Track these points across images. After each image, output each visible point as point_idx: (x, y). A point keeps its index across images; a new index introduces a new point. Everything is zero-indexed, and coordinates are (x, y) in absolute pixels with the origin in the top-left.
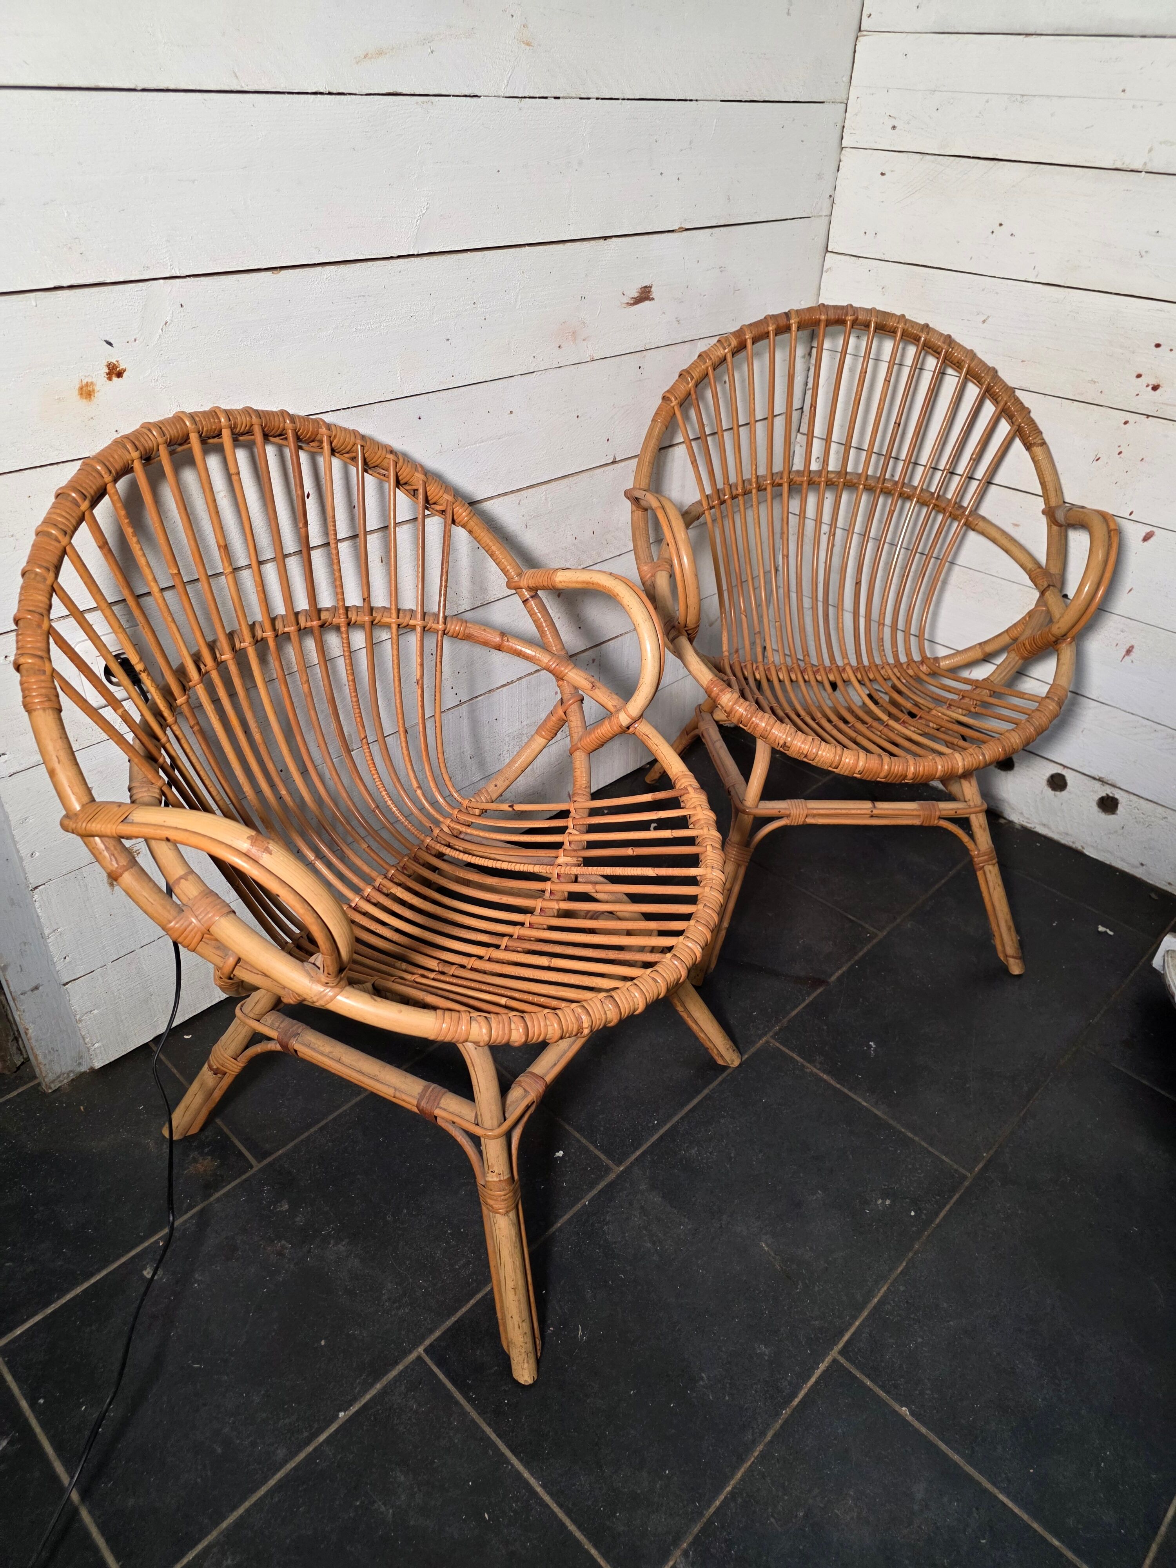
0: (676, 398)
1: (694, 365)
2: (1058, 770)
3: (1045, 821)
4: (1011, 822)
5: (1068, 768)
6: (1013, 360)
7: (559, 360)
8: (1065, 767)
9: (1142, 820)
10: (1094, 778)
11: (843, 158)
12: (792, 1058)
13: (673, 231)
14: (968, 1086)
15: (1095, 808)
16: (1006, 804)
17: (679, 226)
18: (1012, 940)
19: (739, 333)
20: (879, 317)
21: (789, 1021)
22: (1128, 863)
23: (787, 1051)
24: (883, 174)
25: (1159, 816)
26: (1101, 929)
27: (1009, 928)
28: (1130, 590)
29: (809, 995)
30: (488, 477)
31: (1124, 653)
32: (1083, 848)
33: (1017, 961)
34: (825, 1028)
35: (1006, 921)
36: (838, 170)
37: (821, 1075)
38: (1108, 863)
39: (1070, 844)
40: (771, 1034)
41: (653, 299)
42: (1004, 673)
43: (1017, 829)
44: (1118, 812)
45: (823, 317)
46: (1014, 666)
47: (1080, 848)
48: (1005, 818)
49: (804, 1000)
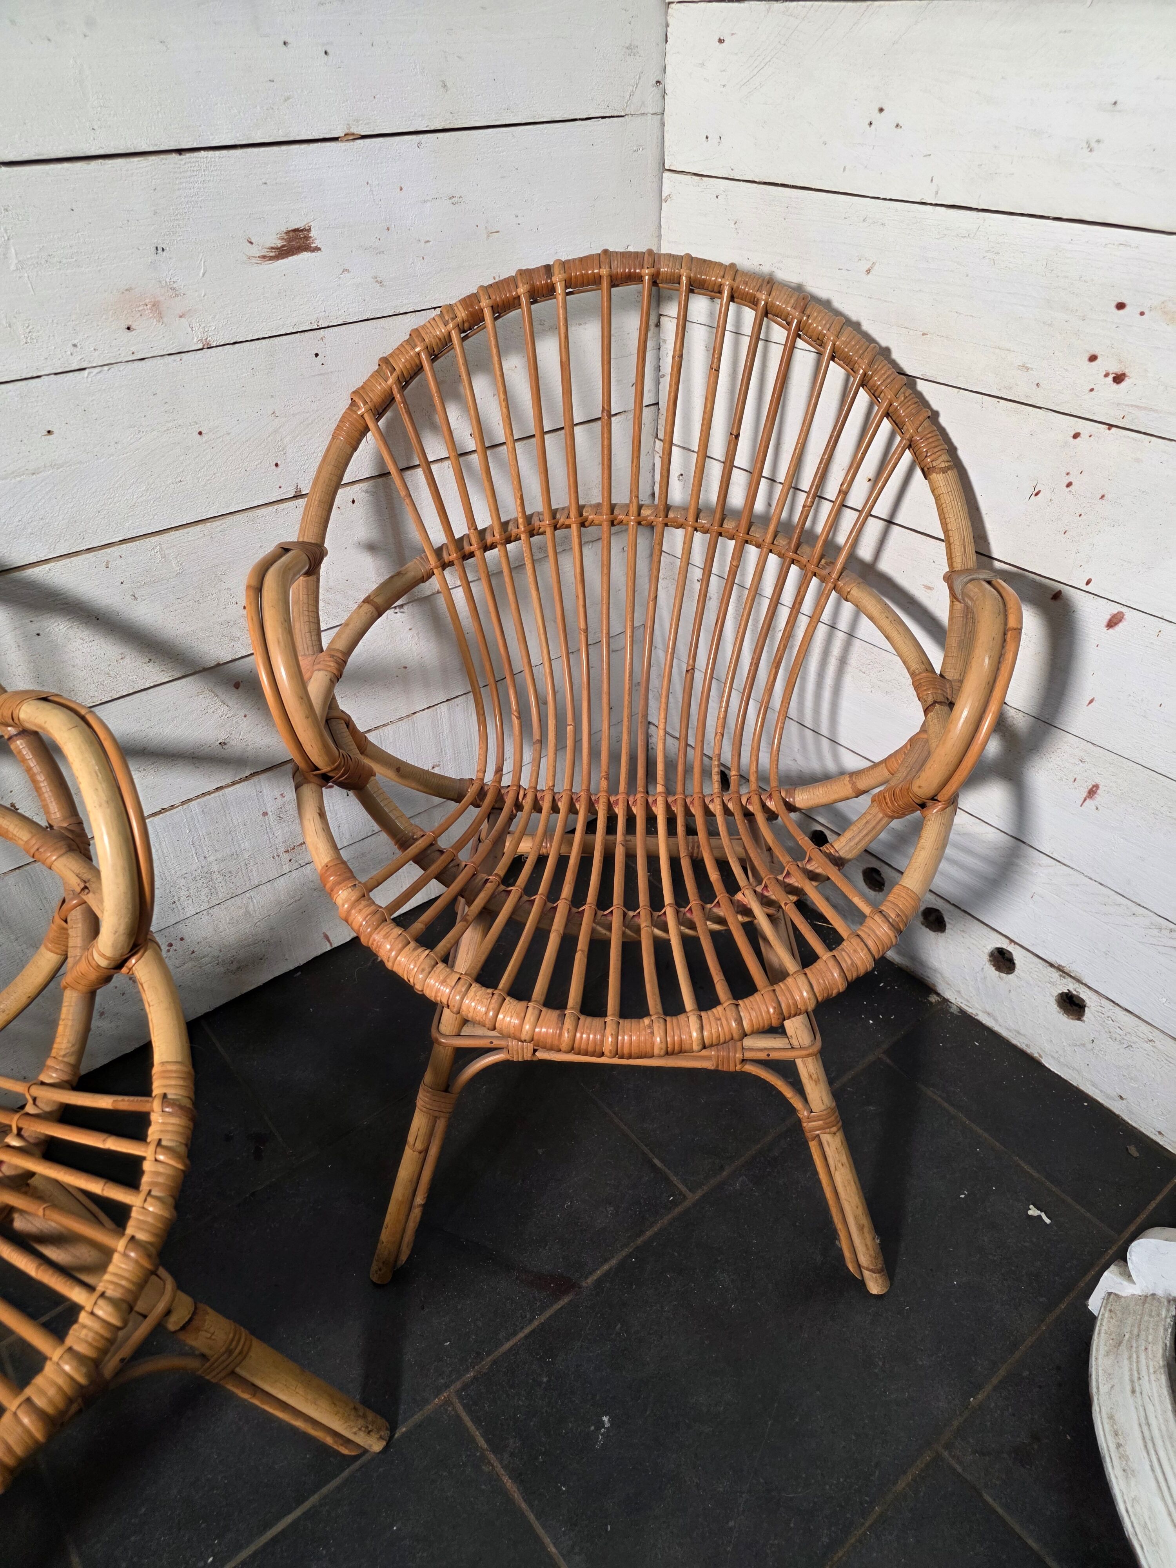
0: (365, 403)
1: (399, 350)
2: (1004, 944)
3: (989, 1010)
4: (946, 1001)
5: (1016, 943)
6: (911, 332)
7: (133, 349)
8: (1012, 941)
9: (1119, 1038)
10: (1051, 965)
11: (671, 21)
12: (473, 1440)
13: (335, 139)
14: (731, 1524)
15: (1054, 1007)
16: (938, 975)
17: (347, 131)
18: (866, 1245)
19: (470, 301)
20: (694, 269)
21: (495, 1362)
22: (1101, 1091)
23: (469, 1424)
24: (721, 41)
25: (1142, 1035)
26: (1033, 1212)
27: (861, 1228)
28: (1091, 702)
29: (543, 1309)
30: (30, 531)
31: (1085, 794)
32: (1040, 1056)
33: (874, 1275)
34: (545, 1380)
35: (856, 1217)
36: (667, 41)
37: (506, 1479)
38: (1075, 1084)
39: (1023, 1047)
40: (458, 1384)
41: (317, 249)
42: (857, 840)
43: (952, 1014)
44: (1084, 1018)
45: (604, 271)
46: (874, 828)
47: (1036, 1055)
48: (938, 994)
49: (531, 1321)
